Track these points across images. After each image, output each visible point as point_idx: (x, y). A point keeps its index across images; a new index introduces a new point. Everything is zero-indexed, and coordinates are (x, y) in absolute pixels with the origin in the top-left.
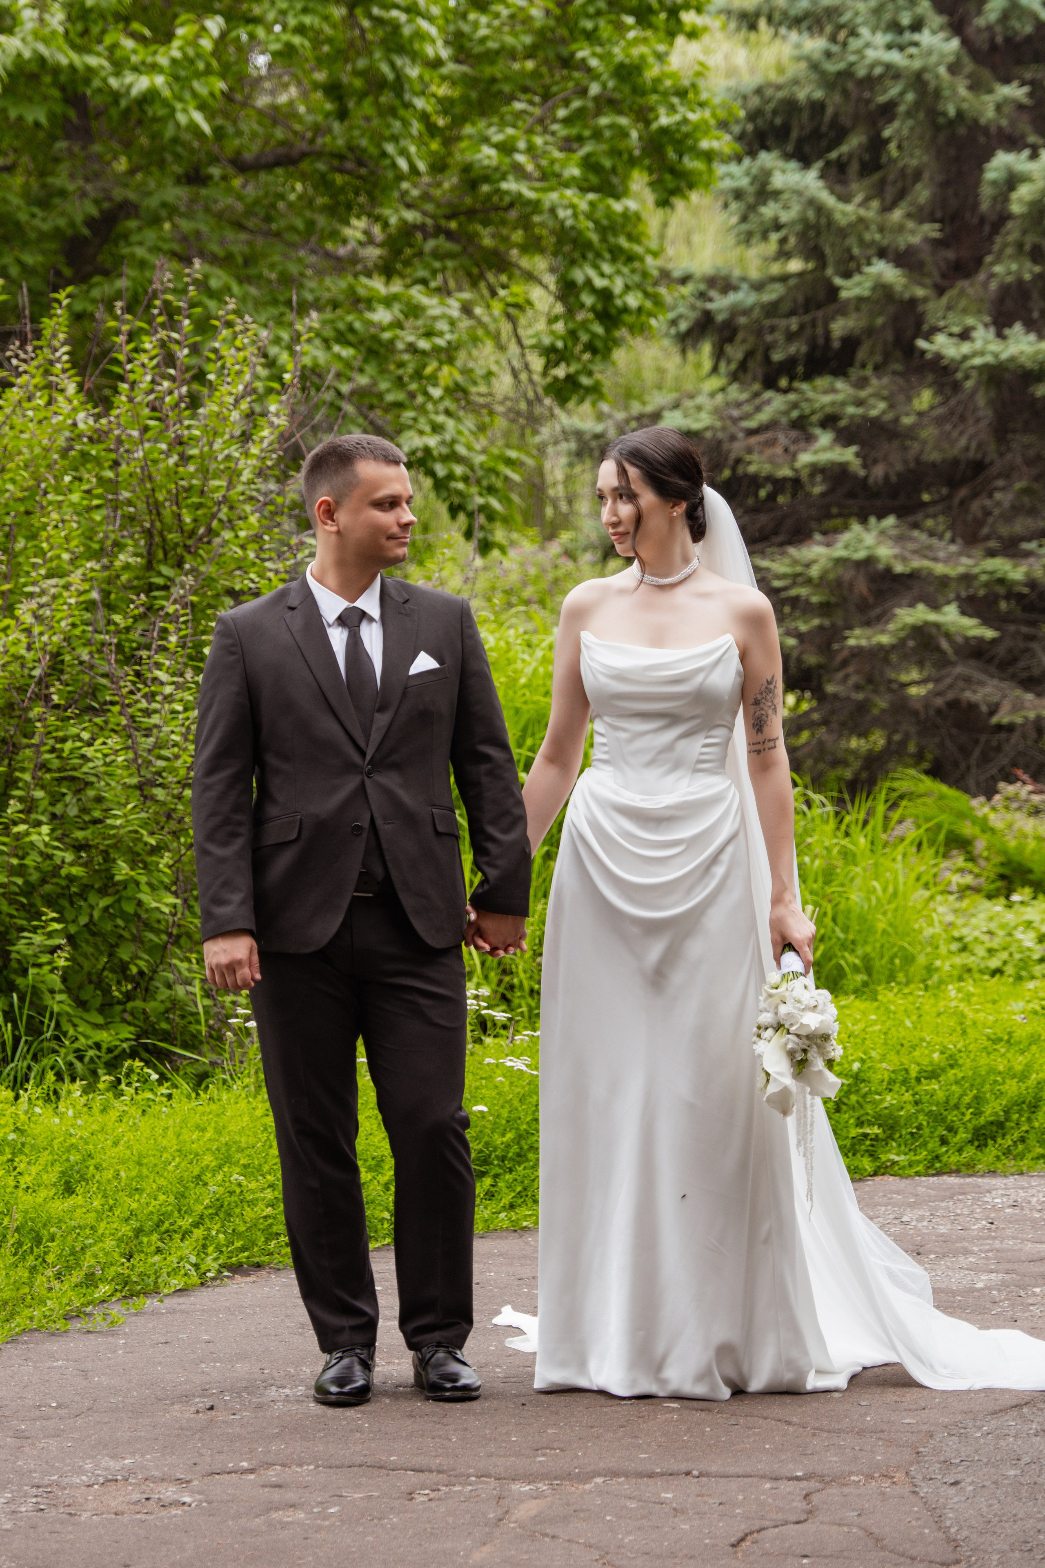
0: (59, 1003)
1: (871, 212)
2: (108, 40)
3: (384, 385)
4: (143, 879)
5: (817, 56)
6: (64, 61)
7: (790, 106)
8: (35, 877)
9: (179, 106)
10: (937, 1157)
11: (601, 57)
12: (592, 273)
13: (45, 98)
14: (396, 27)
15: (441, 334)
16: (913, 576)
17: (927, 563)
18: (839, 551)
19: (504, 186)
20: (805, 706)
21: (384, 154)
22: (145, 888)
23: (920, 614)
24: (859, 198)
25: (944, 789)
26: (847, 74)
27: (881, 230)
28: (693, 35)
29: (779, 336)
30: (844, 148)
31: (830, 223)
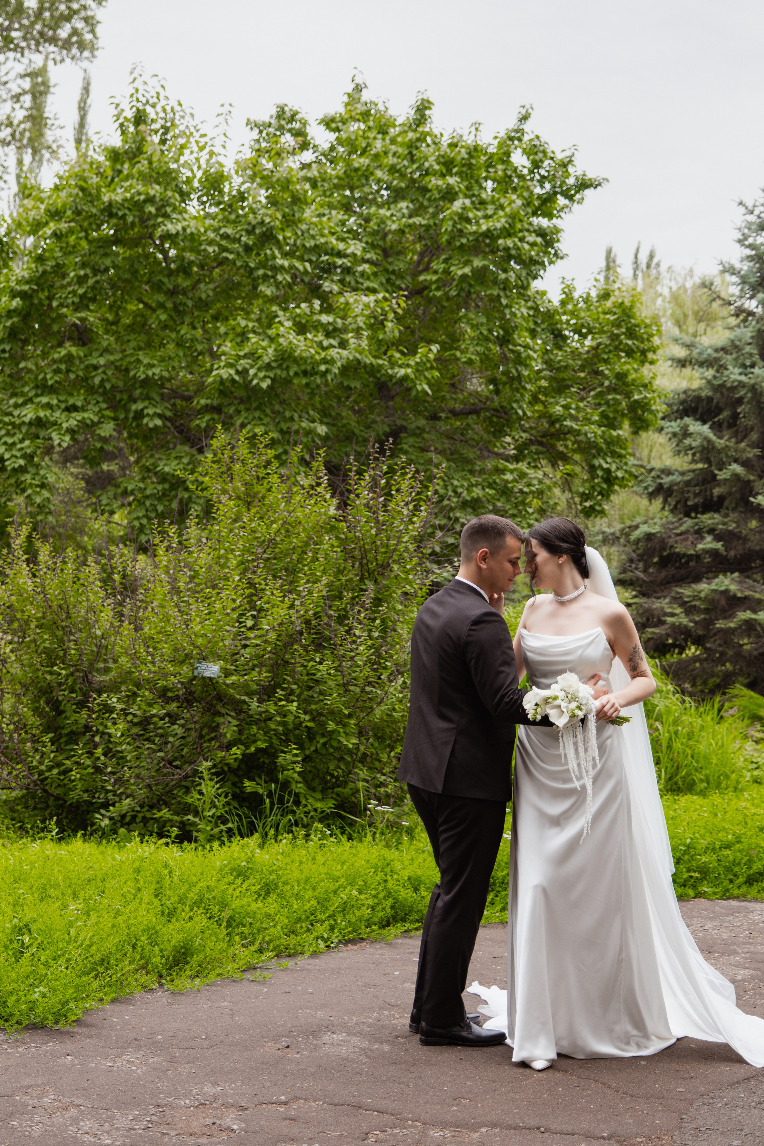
0: (299, 788)
1: (732, 443)
2: (389, 353)
3: (508, 507)
4: (341, 730)
5: (709, 377)
6: (368, 362)
7: (698, 399)
8: (291, 726)
9: (418, 382)
10: (728, 890)
11: (610, 370)
12: (602, 462)
13: (361, 378)
14: (519, 354)
15: (534, 485)
16: (746, 598)
17: (751, 593)
18: (713, 587)
19: (565, 423)
20: (698, 652)
21: (513, 408)
22: (343, 735)
23: (748, 615)
24: (726, 437)
25: (752, 694)
26: (722, 386)
27: (736, 451)
28: (652, 363)
29: (691, 495)
30: (721, 417)
31: (714, 447)
